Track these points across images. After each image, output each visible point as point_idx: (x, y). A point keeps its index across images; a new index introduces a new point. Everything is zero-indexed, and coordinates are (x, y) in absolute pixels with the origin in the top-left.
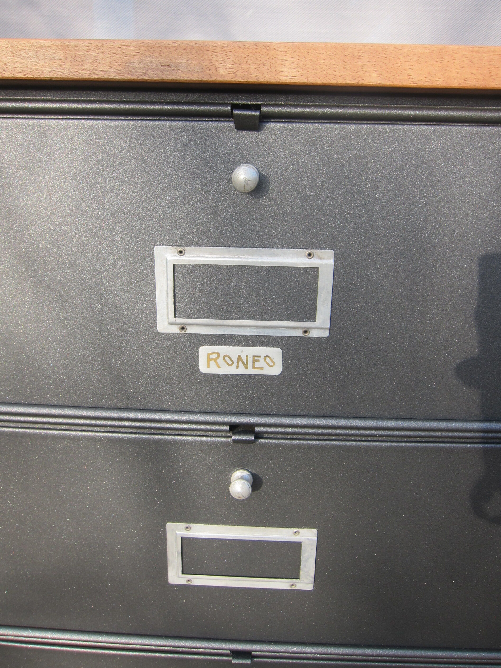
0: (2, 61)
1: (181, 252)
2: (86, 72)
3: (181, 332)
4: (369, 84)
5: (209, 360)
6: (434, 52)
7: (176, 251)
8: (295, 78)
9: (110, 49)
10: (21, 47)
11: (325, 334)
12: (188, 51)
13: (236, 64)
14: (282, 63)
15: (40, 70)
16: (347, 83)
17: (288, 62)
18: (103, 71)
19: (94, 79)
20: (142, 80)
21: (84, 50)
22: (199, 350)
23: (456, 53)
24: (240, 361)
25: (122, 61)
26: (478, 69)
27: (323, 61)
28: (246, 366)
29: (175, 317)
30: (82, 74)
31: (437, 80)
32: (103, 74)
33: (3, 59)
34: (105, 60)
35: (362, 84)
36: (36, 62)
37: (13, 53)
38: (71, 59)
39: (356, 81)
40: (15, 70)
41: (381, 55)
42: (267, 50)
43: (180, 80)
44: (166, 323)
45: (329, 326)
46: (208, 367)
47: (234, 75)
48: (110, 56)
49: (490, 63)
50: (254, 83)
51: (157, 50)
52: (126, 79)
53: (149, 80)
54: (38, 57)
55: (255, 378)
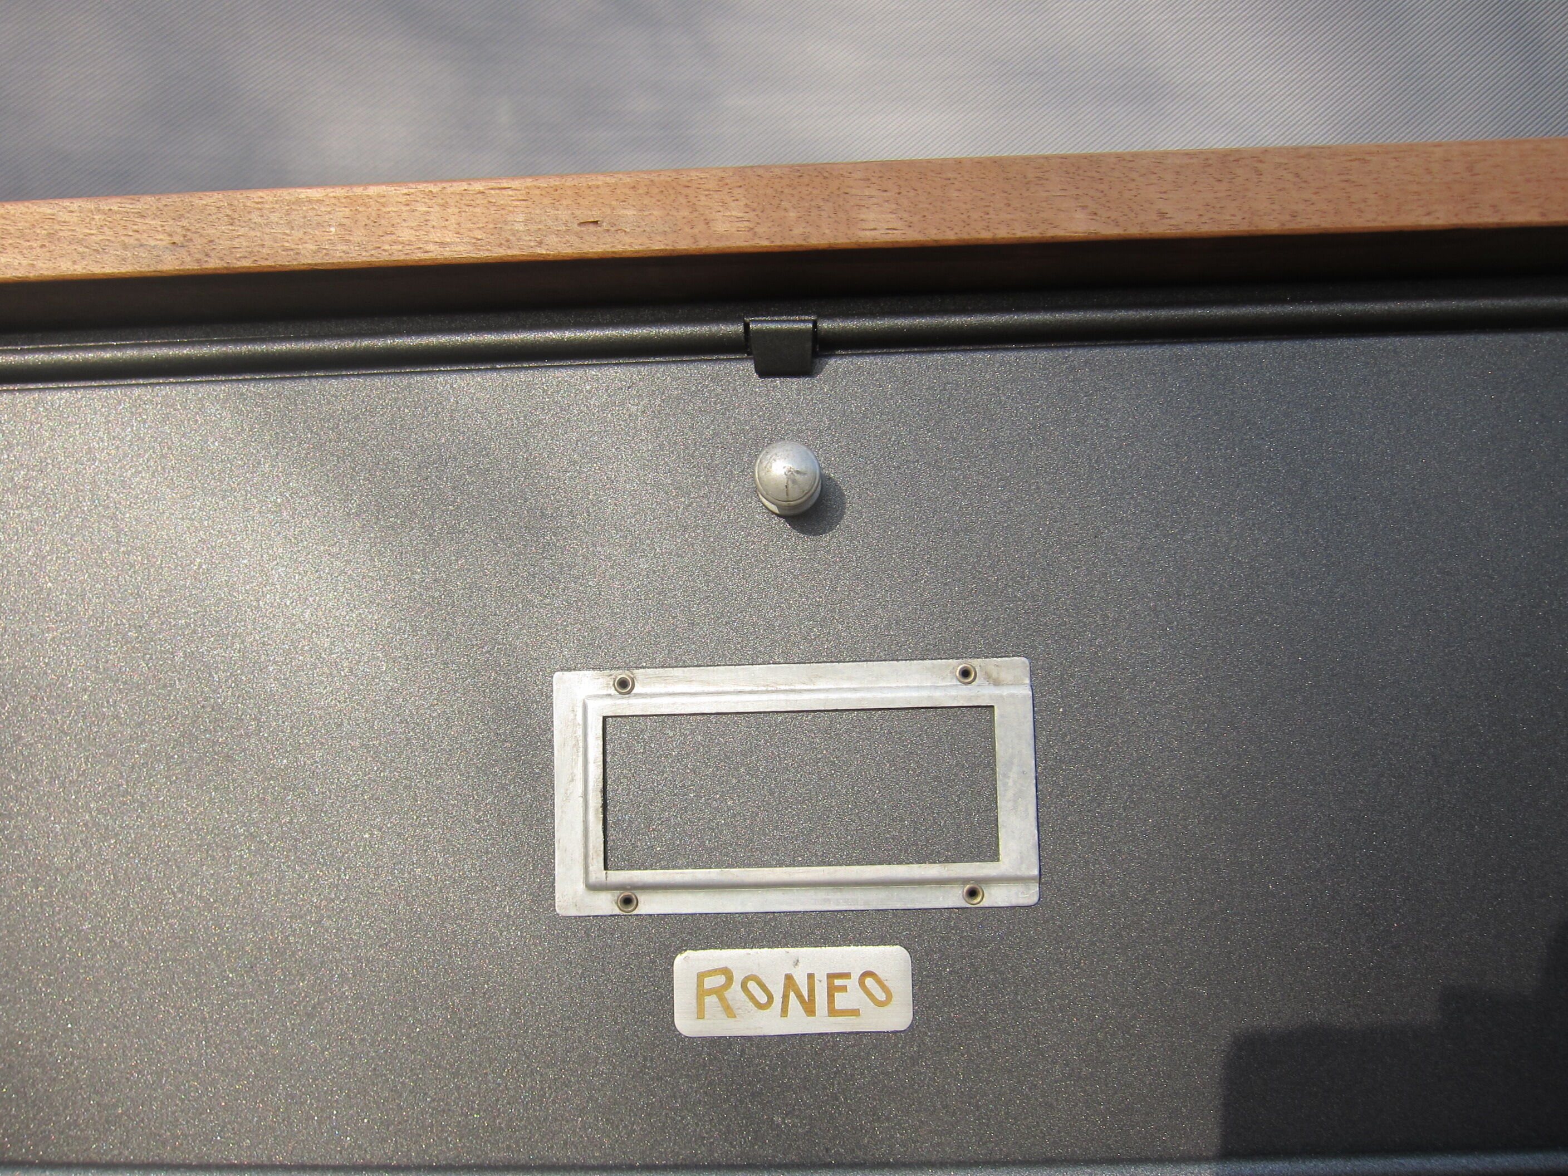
0: (204, 237)
1: (623, 684)
2: (400, 247)
3: (622, 913)
4: (1071, 237)
5: (701, 993)
6: (1210, 162)
7: (612, 683)
8: (894, 231)
9: (458, 197)
10: (253, 205)
11: (1027, 895)
12: (641, 191)
13: (754, 210)
14: (863, 203)
15: (292, 250)
16: (1017, 236)
17: (875, 200)
18: (442, 244)
19: (420, 260)
20: (533, 256)
21: (398, 202)
22: (672, 965)
23: (1261, 161)
24: (792, 995)
25: (486, 220)
26: (1317, 190)
27: (956, 194)
28: (809, 1007)
29: (606, 868)
30: (390, 252)
31: (1228, 218)
32: (442, 249)
33: (209, 232)
34: (447, 220)
35: (1053, 237)
36: (285, 234)
37: (233, 219)
38: (367, 222)
39: (1039, 230)
40: (232, 253)
41: (1089, 174)
42: (825, 178)
43: (623, 252)
44: (581, 887)
45: (1036, 872)
46: (701, 1014)
47: (750, 234)
48: (460, 212)
49: (1344, 177)
50: (797, 249)
51: (569, 192)
52: (495, 258)
53: (549, 255)
54: (289, 222)
55: (836, 1044)
